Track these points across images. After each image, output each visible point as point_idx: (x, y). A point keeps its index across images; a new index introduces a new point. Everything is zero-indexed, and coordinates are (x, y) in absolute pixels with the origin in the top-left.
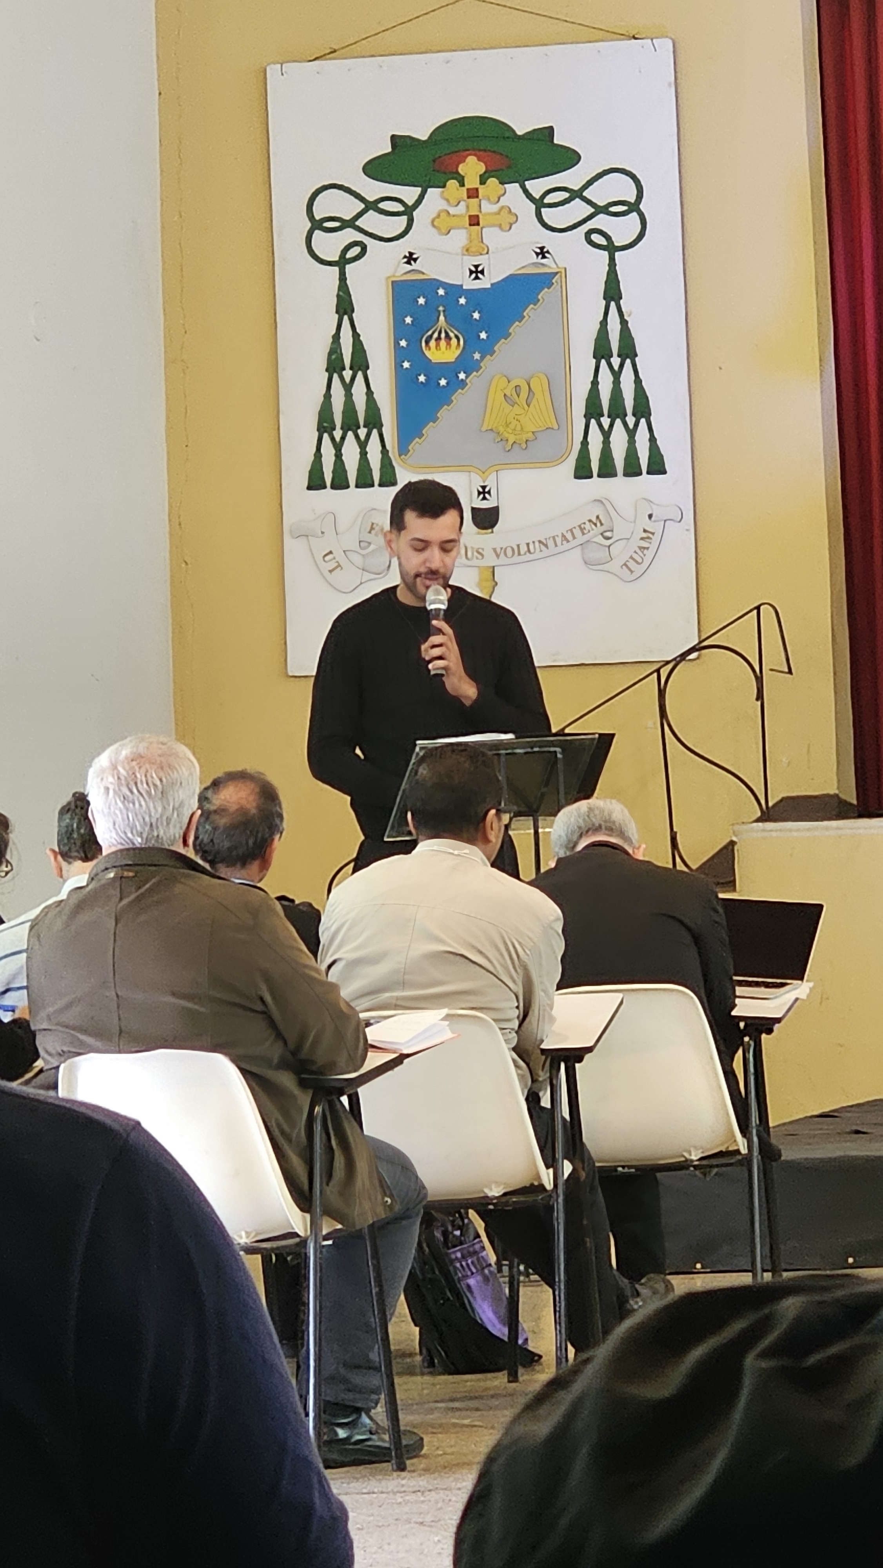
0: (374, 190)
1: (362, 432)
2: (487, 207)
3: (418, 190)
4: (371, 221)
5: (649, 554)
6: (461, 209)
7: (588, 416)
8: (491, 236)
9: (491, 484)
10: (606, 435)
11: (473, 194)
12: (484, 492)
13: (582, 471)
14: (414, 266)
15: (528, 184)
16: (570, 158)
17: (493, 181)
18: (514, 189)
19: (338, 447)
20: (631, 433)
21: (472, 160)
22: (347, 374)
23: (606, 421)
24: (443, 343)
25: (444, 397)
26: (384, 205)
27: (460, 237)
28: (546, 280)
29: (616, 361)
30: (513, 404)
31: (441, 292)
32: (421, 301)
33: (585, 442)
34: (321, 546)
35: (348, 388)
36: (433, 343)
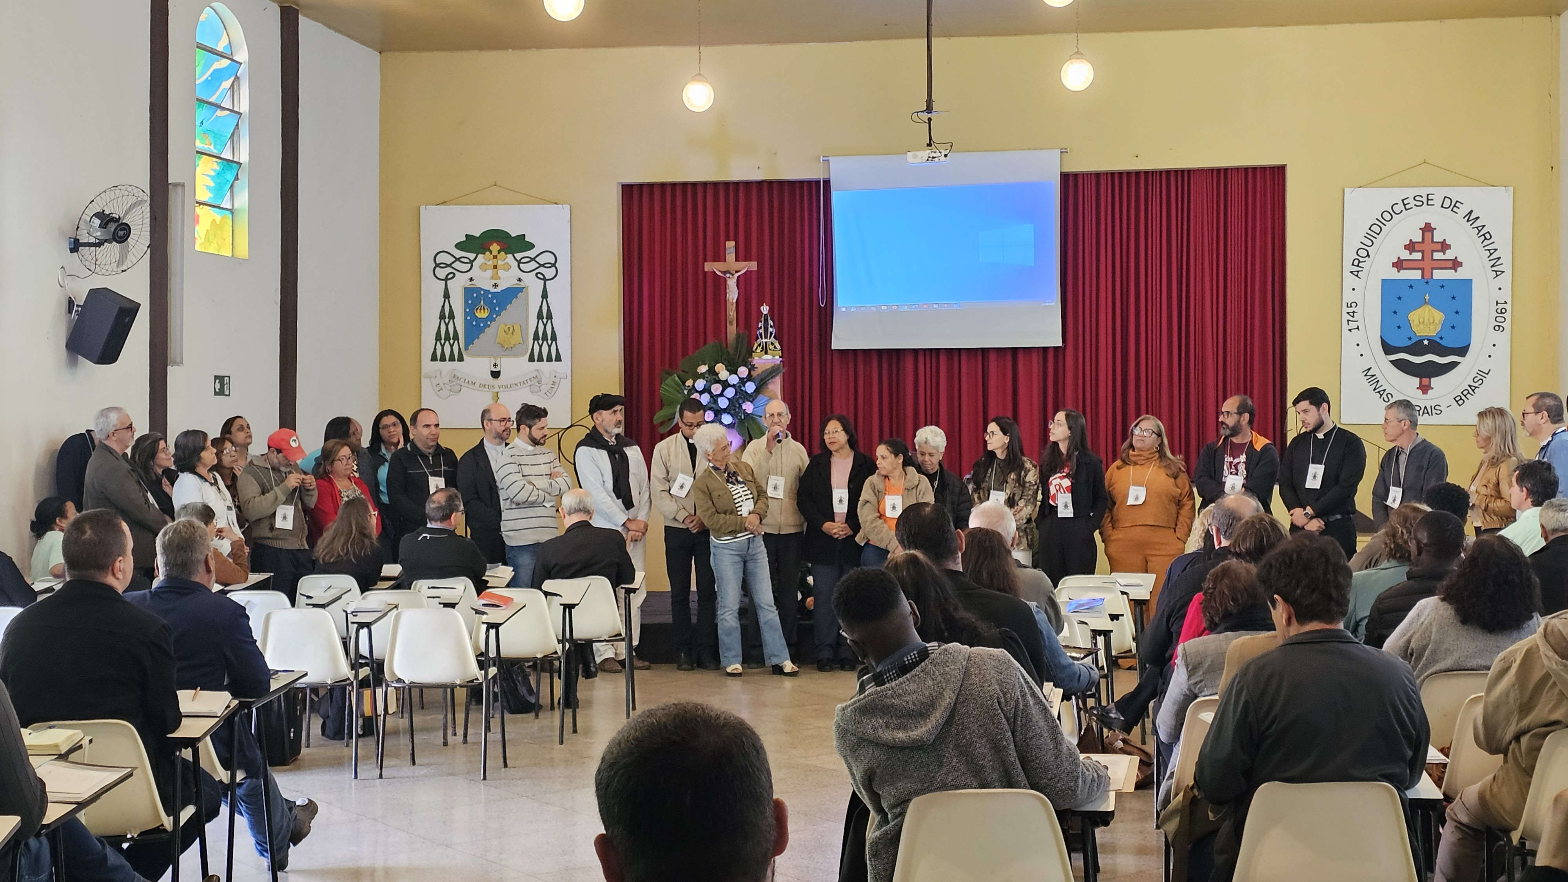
0: (459, 254)
1: (452, 341)
2: (500, 263)
3: (475, 255)
4: (457, 265)
5: (554, 390)
6: (490, 263)
7: (534, 340)
8: (501, 273)
9: (498, 362)
10: (541, 346)
11: (495, 257)
12: (495, 365)
13: (531, 359)
14: (473, 282)
15: (515, 255)
16: (531, 246)
17: (502, 253)
18: (510, 256)
19: (443, 346)
20: (550, 346)
21: (495, 245)
22: (447, 320)
23: (540, 342)
24: (482, 311)
25: (481, 330)
26: (462, 260)
27: (489, 273)
28: (521, 290)
29: (545, 320)
30: (507, 334)
31: (482, 292)
32: (475, 295)
33: (533, 349)
34: (435, 382)
35: (447, 325)
36: (478, 311)
